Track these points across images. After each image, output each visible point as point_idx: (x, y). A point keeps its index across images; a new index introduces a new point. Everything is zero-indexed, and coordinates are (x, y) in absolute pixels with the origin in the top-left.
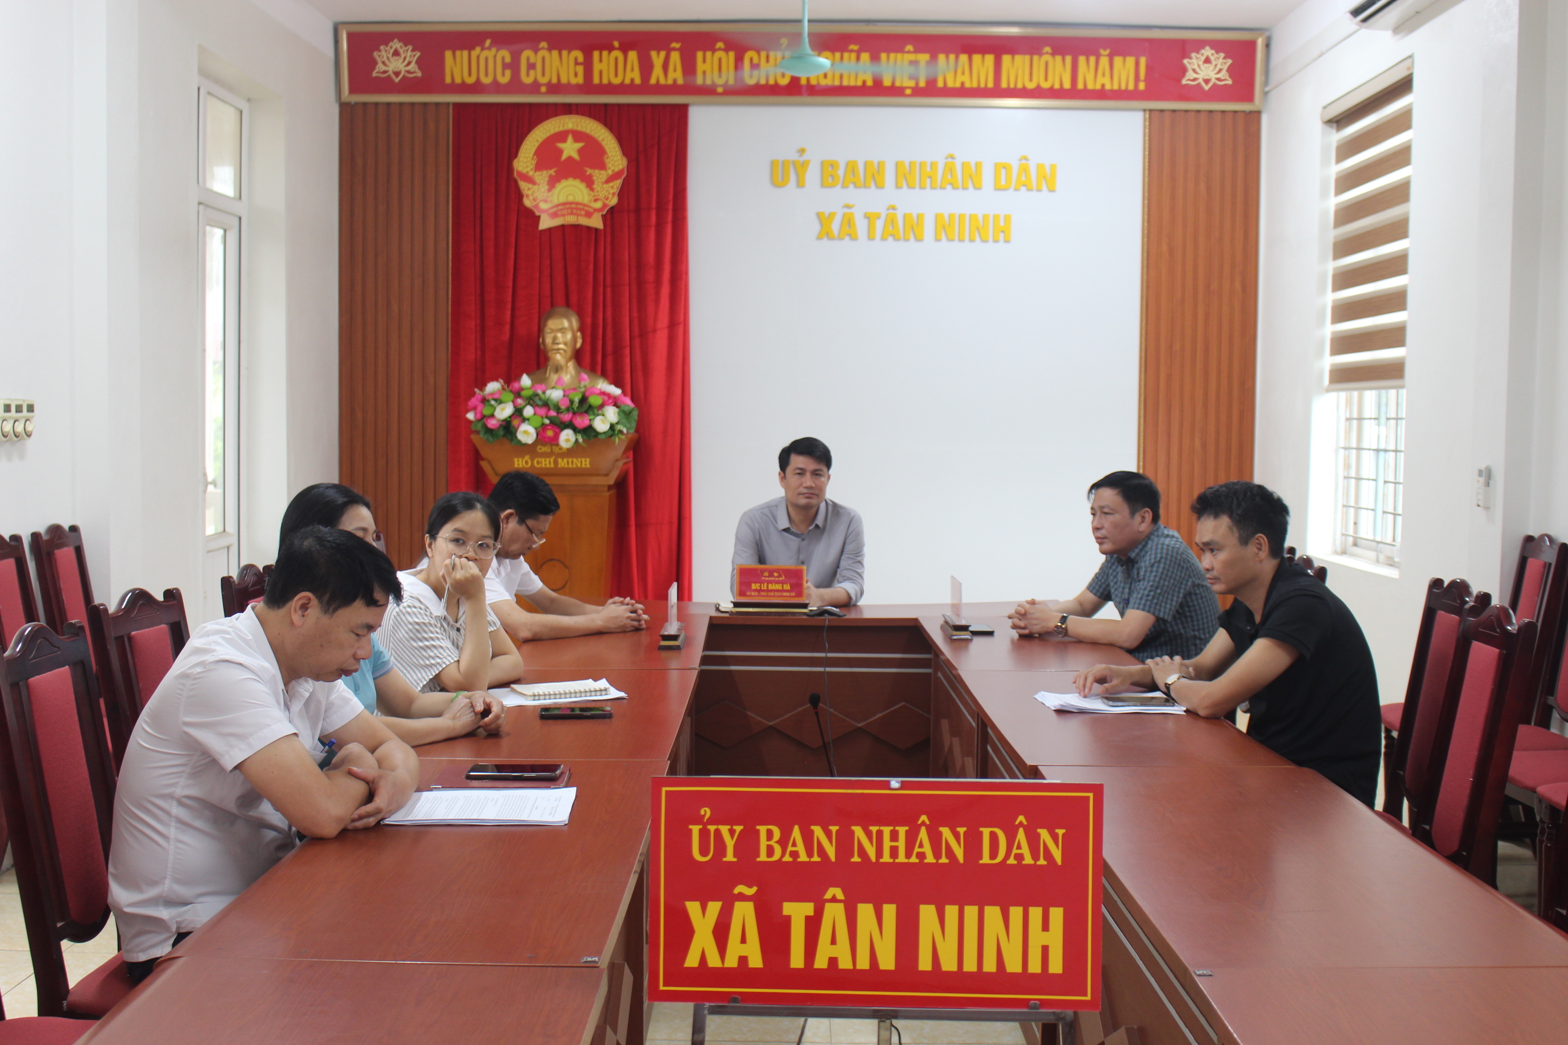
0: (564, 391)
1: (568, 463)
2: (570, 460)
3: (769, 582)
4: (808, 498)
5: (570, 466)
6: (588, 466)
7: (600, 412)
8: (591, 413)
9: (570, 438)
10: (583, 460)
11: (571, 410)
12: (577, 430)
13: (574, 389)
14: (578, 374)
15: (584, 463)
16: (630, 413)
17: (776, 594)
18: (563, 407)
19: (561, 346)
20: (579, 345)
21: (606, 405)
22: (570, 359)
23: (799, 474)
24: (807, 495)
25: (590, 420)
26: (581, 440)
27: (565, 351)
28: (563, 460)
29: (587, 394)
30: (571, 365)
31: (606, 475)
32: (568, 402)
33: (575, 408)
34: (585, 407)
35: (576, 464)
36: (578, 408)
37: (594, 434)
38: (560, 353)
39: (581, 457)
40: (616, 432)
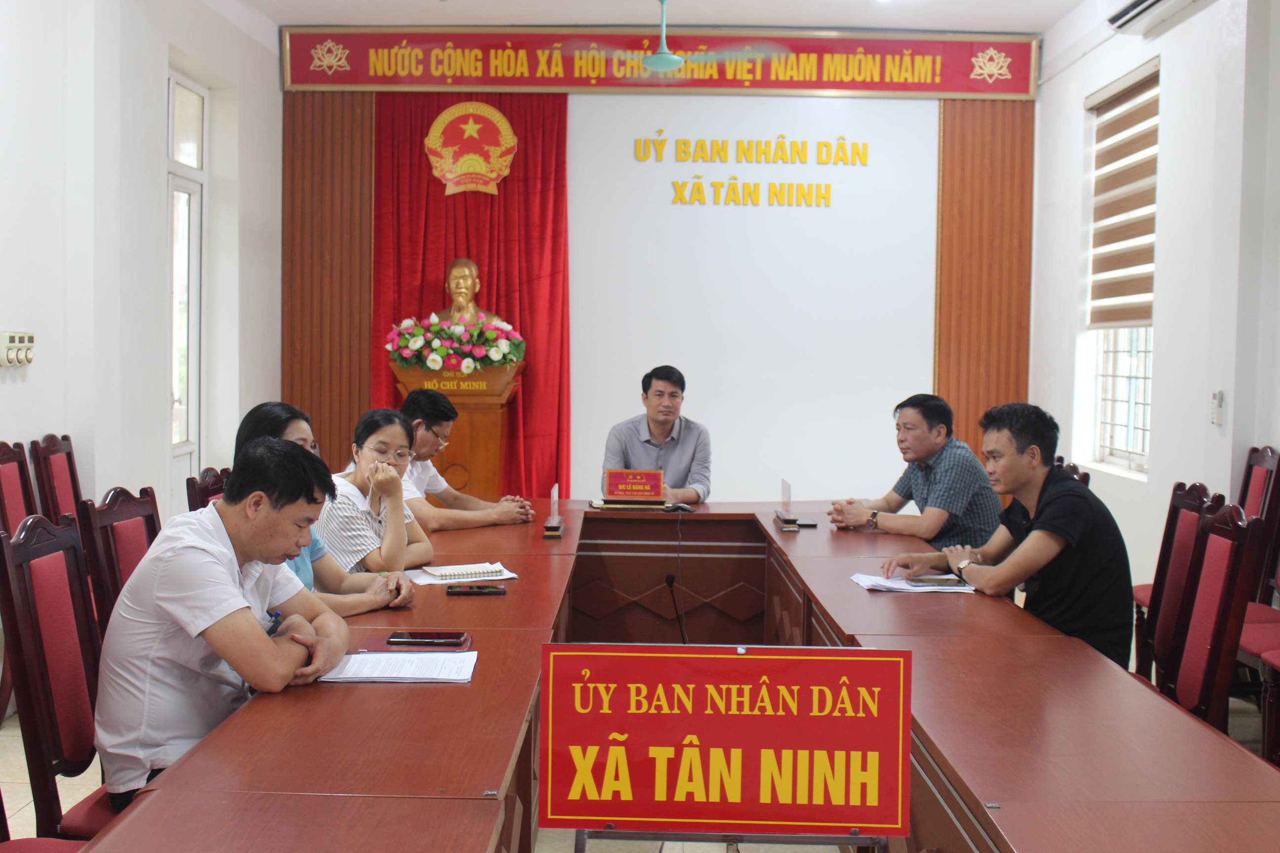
0: (466, 327)
4: (666, 415)
11: (471, 342)
13: (474, 326)
14: (477, 312)
17: (639, 493)
19: (463, 290)
20: (477, 289)
22: (470, 301)
23: (659, 395)
24: (665, 413)
27: (466, 294)
29: (484, 329)
30: (471, 306)
34: (482, 340)
38: (462, 296)
40: (508, 361)
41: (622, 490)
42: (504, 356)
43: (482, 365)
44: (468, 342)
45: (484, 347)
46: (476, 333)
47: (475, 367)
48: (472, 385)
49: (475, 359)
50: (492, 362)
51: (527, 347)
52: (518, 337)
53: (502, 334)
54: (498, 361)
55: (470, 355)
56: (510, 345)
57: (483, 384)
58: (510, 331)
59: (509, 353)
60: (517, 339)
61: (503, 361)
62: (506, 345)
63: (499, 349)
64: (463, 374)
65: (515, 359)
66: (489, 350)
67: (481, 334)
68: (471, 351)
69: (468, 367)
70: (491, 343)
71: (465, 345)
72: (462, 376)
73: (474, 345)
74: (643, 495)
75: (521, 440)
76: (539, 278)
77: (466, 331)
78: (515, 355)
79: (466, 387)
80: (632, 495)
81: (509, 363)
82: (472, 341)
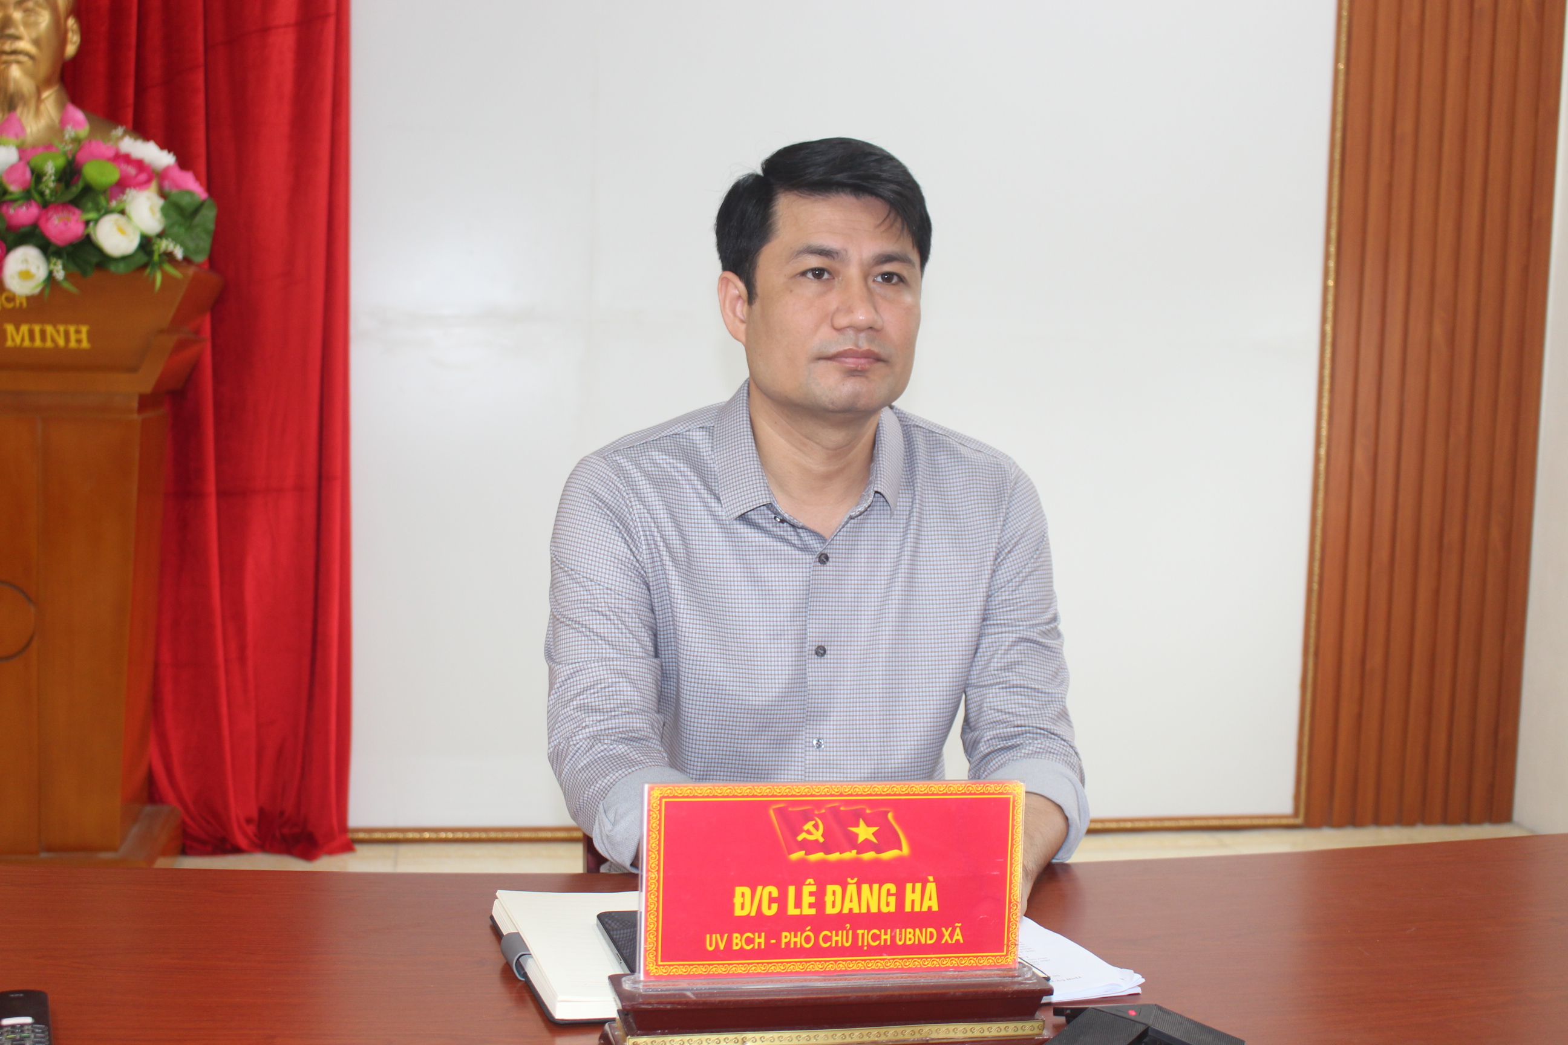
0: (22, 151)
1: (32, 337)
2: (37, 328)
3: (827, 875)
4: (853, 373)
5: (38, 343)
6: (85, 344)
7: (114, 204)
8: (90, 205)
9: (33, 270)
10: (72, 329)
11: (36, 196)
12: (52, 249)
13: (49, 147)
14: (61, 107)
15: (73, 337)
16: (197, 210)
18: (14, 189)
19: (24, 45)
20: (71, 50)
21: (129, 186)
22: (47, 83)
23: (818, 273)
24: (851, 363)
25: (87, 223)
26: (60, 274)
27: (31, 57)
28: (18, 329)
29: (80, 157)
30: (50, 96)
31: (133, 369)
32: (28, 174)
33: (47, 192)
34: (76, 190)
35: (53, 340)
36: (54, 192)
37: (95, 260)
38: (18, 62)
39: (67, 322)
40: (156, 257)
41: (757, 922)
42: (146, 243)
43: (73, 268)
44: (27, 196)
45: (77, 212)
46: (51, 167)
47: (50, 277)
48: (43, 333)
49: (47, 249)
50: (104, 260)
51: (219, 221)
52: (193, 187)
53: (137, 175)
54: (124, 258)
55: (32, 235)
56: (165, 211)
57: (78, 332)
58: (167, 169)
59: (161, 235)
60: (190, 193)
61: (142, 259)
62: (151, 209)
63: (129, 219)
64: (11, 298)
65: (179, 253)
66: (96, 221)
67: (70, 173)
68: (35, 225)
69: (26, 275)
70: (103, 201)
71: (16, 205)
72: (10, 306)
73: (45, 206)
74: (893, 949)
75: (212, 504)
76: (265, 30)
77: (21, 158)
78: (176, 240)
79: (23, 340)
80: (816, 952)
81: (160, 265)
82: (42, 194)
